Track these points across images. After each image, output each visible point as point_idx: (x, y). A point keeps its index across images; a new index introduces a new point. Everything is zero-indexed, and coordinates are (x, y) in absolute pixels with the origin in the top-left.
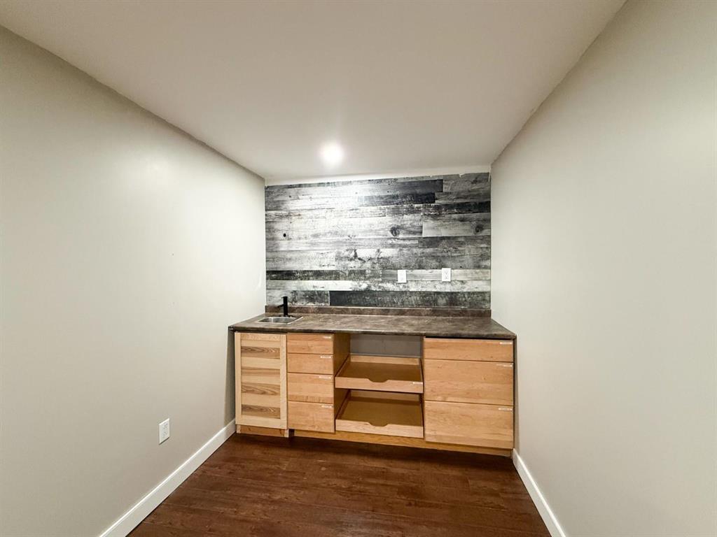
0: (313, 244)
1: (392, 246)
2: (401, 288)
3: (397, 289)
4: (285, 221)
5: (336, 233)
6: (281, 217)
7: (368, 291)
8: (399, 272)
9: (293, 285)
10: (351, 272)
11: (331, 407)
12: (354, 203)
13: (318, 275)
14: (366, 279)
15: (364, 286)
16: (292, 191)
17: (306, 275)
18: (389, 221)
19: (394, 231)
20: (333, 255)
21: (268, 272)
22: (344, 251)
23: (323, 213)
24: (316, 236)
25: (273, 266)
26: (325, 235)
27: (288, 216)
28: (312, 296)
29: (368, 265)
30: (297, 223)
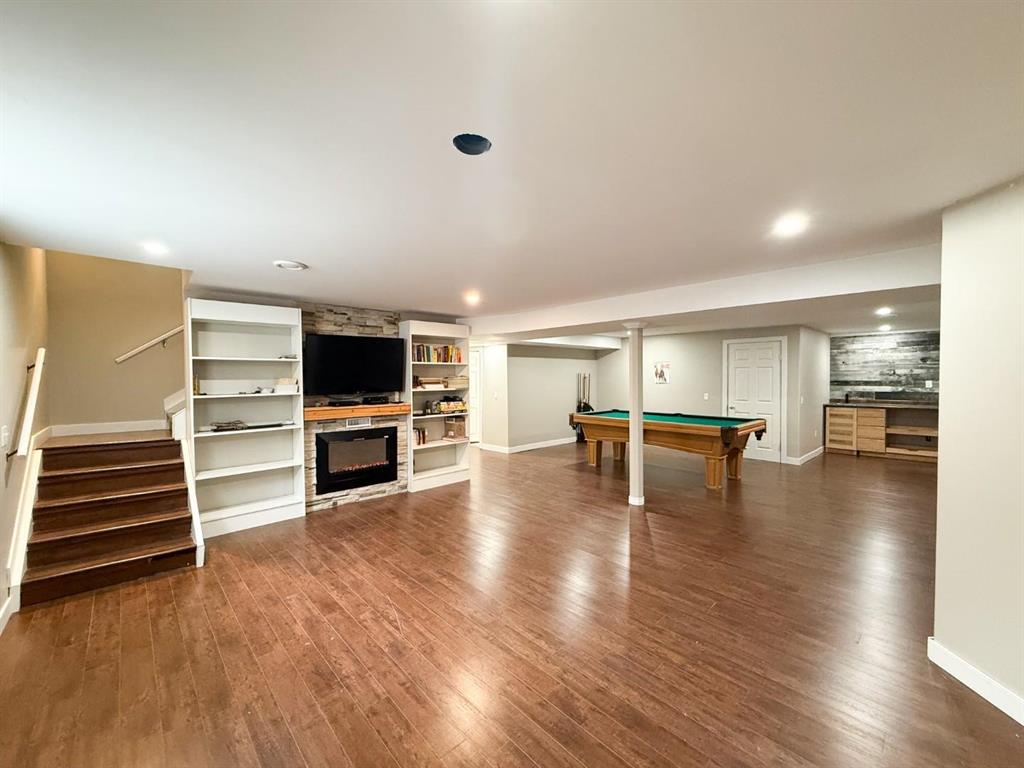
0: (863, 367)
1: (922, 368)
2: (928, 390)
3: (924, 391)
4: (844, 355)
5: (880, 361)
6: (841, 353)
7: (903, 392)
8: (927, 382)
9: (848, 389)
10: (891, 382)
11: (884, 442)
12: (895, 345)
13: (867, 383)
14: (902, 385)
15: (900, 389)
16: (850, 340)
17: (858, 383)
18: (920, 354)
19: (924, 360)
20: (878, 372)
21: (831, 382)
22: (885, 371)
23: (871, 351)
24: (866, 363)
25: (835, 378)
26: (872, 362)
27: (847, 352)
28: (862, 394)
29: (903, 378)
30: (852, 356)
